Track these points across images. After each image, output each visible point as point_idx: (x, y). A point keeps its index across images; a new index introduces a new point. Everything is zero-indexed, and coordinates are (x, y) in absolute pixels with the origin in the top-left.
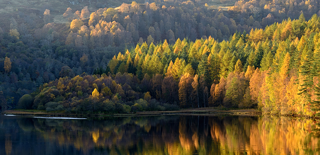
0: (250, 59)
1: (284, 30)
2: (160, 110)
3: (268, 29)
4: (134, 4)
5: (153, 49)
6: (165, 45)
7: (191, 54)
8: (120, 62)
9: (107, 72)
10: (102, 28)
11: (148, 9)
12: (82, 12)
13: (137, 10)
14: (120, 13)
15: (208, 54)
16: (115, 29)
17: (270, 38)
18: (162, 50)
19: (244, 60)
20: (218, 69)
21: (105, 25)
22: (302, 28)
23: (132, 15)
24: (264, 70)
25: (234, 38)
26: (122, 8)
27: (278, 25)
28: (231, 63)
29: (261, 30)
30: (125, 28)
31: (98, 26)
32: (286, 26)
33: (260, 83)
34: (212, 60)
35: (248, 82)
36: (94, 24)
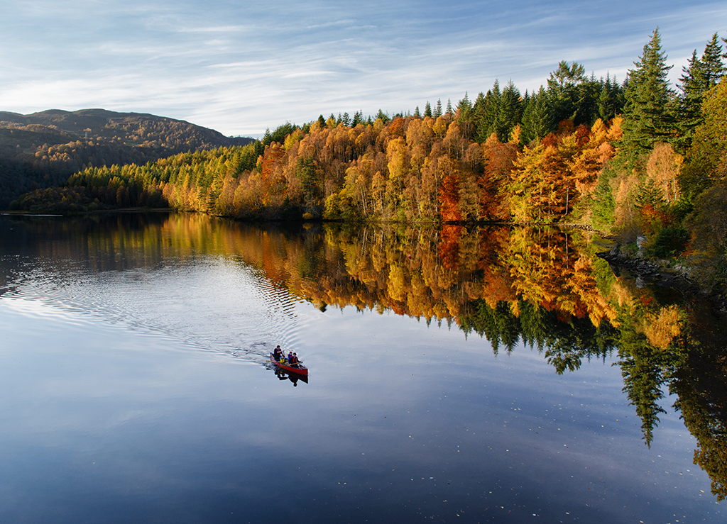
0: (162, 177)
1: (179, 160)
2: (106, 209)
3: (169, 159)
4: (78, 142)
5: (97, 171)
6: (105, 168)
7: (123, 174)
8: (76, 179)
9: (68, 185)
10: (57, 157)
11: (88, 145)
12: (43, 147)
13: (80, 146)
14: (69, 147)
15: (134, 174)
16: (66, 158)
17: (171, 164)
18: (103, 172)
19: (158, 178)
20: (142, 182)
21: (59, 155)
22: (190, 158)
23: (77, 149)
24: (171, 183)
25: (148, 164)
26: (70, 144)
27: (176, 157)
28: (150, 180)
29: (165, 159)
30: (73, 157)
31: (54, 156)
32: (180, 157)
33: (170, 191)
34: (137, 178)
35: (161, 191)
36: (52, 154)
